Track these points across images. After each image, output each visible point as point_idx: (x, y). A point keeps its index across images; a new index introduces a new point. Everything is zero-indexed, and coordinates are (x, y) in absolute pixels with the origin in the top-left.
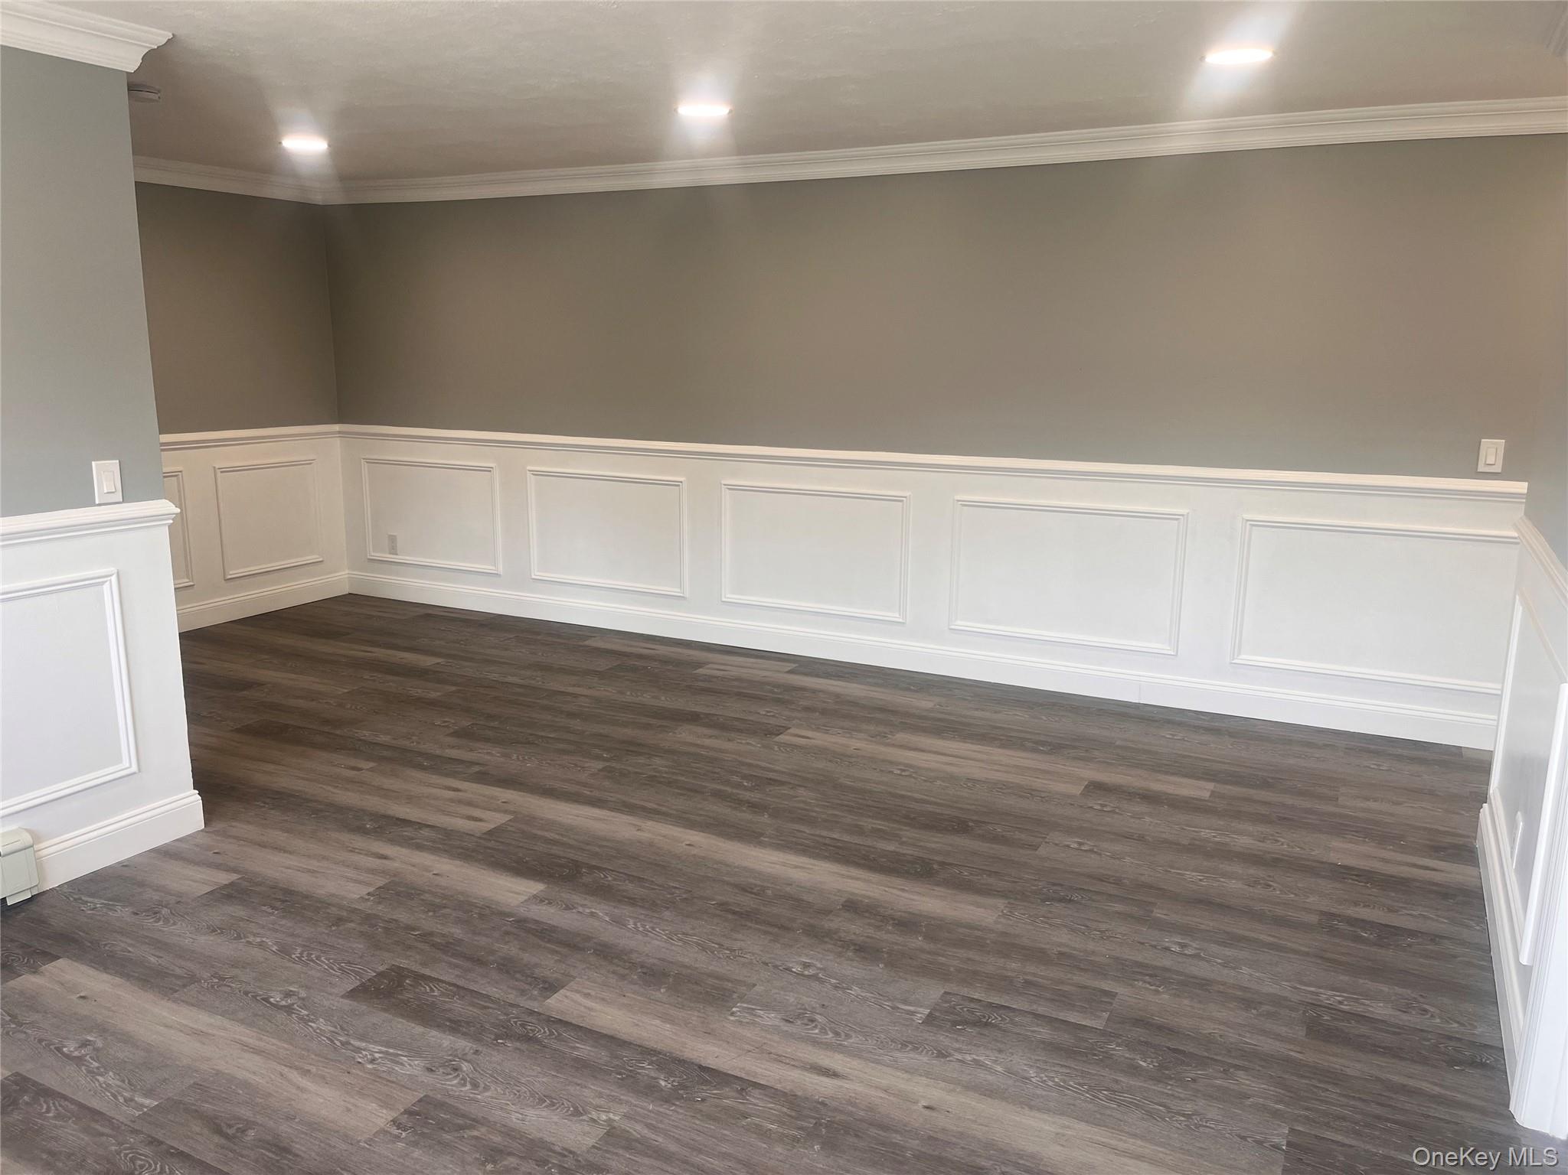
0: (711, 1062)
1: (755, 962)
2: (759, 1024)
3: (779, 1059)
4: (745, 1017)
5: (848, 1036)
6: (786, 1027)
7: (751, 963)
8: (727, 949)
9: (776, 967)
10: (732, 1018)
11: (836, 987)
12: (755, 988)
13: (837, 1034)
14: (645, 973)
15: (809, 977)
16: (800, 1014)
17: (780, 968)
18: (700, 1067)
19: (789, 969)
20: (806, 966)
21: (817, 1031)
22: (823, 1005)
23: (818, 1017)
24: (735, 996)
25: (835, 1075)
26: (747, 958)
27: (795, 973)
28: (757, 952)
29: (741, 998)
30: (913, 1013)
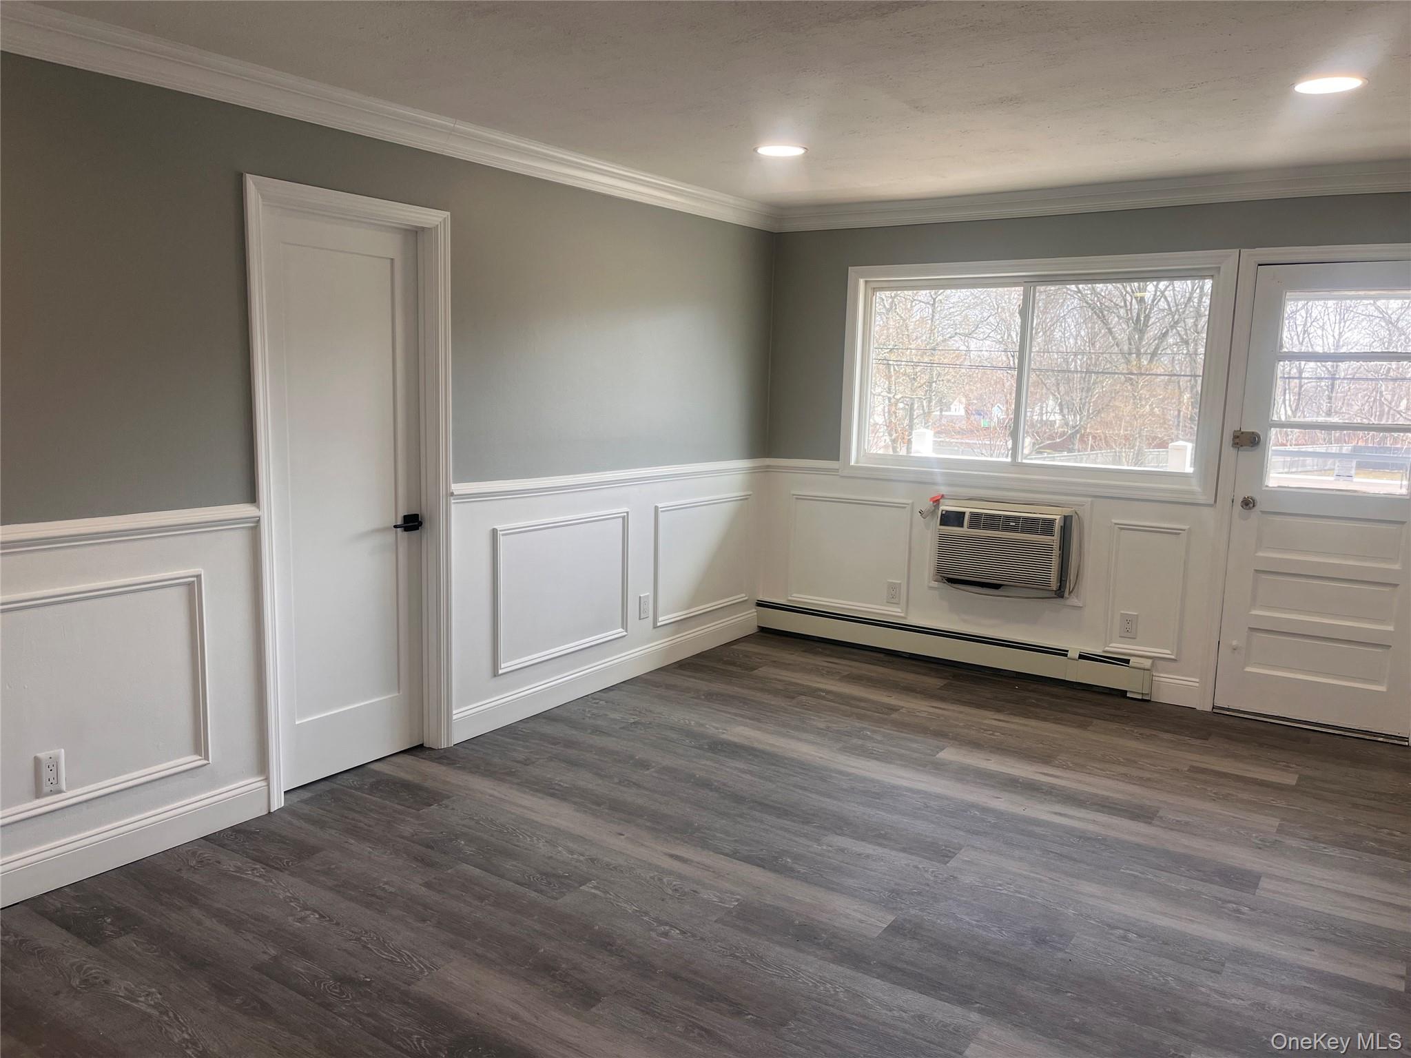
0: (756, 870)
1: (713, 942)
2: (718, 892)
3: (707, 868)
4: (728, 897)
5: (652, 878)
6: (695, 887)
7: (716, 941)
8: (737, 957)
9: (694, 936)
10: (738, 897)
11: (646, 914)
12: (715, 919)
13: (660, 880)
14: (815, 938)
15: (667, 924)
16: (684, 896)
17: (689, 934)
18: (764, 867)
19: (683, 933)
20: (666, 935)
21: (675, 883)
22: (663, 900)
23: (670, 892)
24: (734, 914)
25: (672, 856)
26: (719, 946)
27: (677, 929)
28: (709, 952)
29: (729, 912)
30: (595, 888)
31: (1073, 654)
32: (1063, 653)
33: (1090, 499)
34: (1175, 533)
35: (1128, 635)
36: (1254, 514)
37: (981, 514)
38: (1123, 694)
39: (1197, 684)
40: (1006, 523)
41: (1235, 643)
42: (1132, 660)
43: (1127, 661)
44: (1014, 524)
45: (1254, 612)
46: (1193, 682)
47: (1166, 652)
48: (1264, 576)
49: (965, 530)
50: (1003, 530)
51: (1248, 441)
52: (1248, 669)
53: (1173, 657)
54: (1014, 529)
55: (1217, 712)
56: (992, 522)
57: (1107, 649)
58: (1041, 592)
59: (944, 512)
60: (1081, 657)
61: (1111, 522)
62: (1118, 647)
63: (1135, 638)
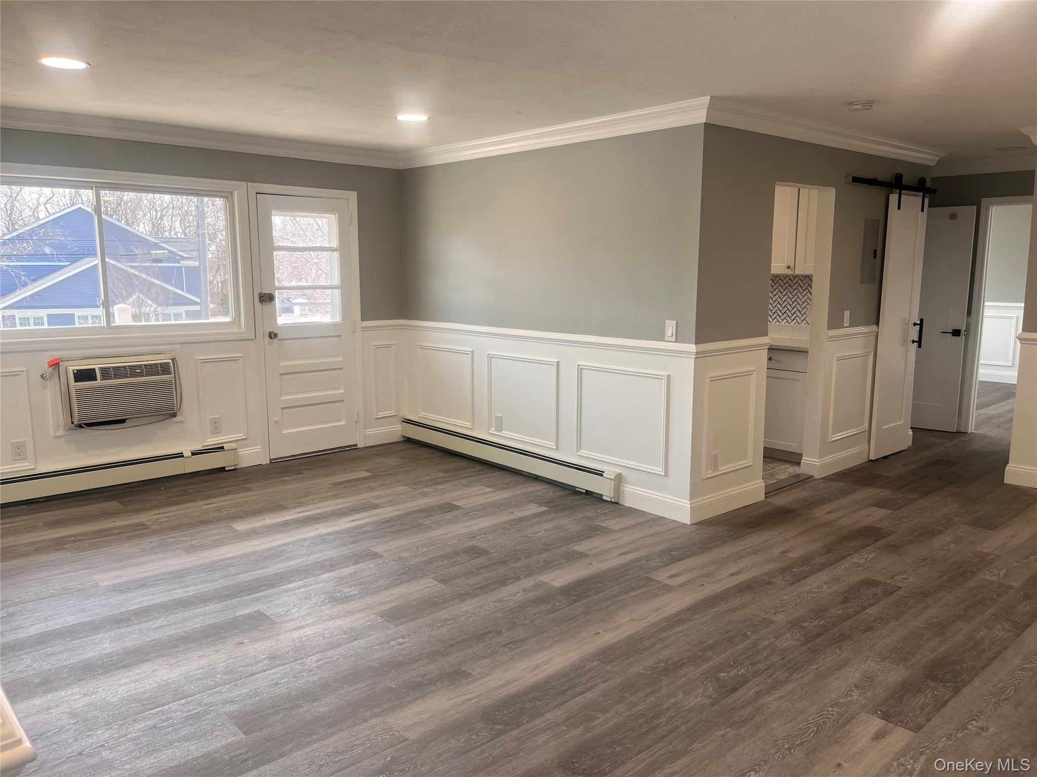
31: (187, 454)
32: (180, 455)
33: (179, 346)
34: (235, 360)
35: (217, 431)
36: (276, 340)
37: (109, 368)
38: (222, 470)
39: (260, 450)
40: (132, 371)
41: (276, 419)
42: (225, 446)
43: (222, 448)
44: (139, 371)
45: (283, 398)
46: (258, 449)
47: (240, 436)
48: (284, 376)
49: (99, 382)
50: (131, 377)
51: (267, 298)
52: (284, 432)
53: (245, 437)
54: (141, 375)
55: (273, 462)
56: (118, 372)
57: (205, 444)
58: (159, 416)
59: (75, 372)
60: (193, 454)
61: (196, 359)
62: (212, 441)
63: (220, 432)
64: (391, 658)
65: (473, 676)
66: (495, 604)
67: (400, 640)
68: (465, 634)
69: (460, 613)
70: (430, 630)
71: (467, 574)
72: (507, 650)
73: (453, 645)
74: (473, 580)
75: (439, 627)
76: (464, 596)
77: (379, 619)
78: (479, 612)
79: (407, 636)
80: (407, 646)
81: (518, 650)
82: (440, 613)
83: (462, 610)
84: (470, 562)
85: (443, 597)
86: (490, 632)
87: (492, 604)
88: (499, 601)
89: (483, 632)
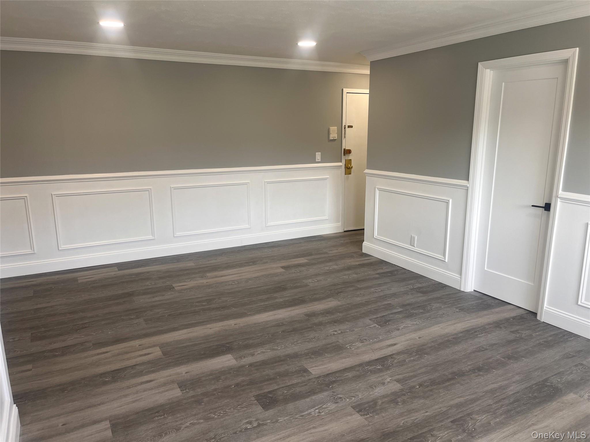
64: (340, 325)
65: (304, 315)
66: (277, 348)
67: (336, 333)
68: (301, 332)
69: (300, 345)
70: (319, 337)
71: (286, 374)
72: (284, 323)
73: (309, 328)
74: (282, 369)
75: (314, 338)
76: (295, 356)
77: (348, 346)
78: (289, 344)
79: (332, 335)
80: (332, 329)
81: (279, 322)
82: (312, 346)
83: (298, 347)
84: (279, 387)
85: (308, 357)
86: (288, 332)
87: (279, 348)
88: (274, 350)
89: (292, 333)
